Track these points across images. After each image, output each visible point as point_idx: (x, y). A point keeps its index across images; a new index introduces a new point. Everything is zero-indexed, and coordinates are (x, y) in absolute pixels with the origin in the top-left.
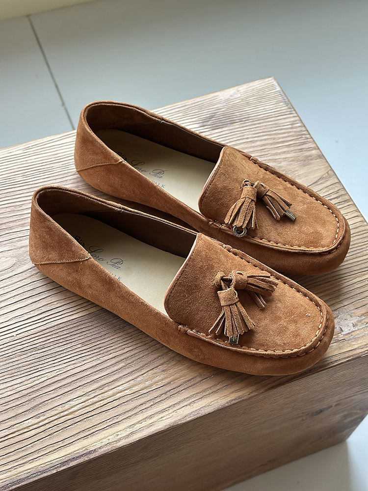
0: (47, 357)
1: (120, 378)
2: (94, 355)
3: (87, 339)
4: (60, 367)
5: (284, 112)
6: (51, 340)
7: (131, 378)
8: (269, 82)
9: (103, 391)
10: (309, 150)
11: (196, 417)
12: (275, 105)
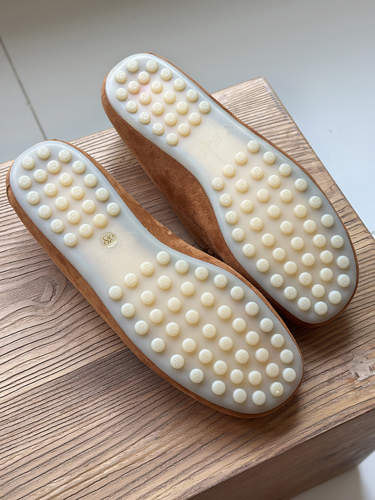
0: (21, 430)
1: (107, 450)
2: (76, 424)
3: (67, 405)
4: (37, 441)
5: (278, 119)
6: (25, 409)
7: (120, 450)
8: (259, 83)
9: (88, 468)
10: (309, 162)
11: (197, 492)
12: (267, 110)
